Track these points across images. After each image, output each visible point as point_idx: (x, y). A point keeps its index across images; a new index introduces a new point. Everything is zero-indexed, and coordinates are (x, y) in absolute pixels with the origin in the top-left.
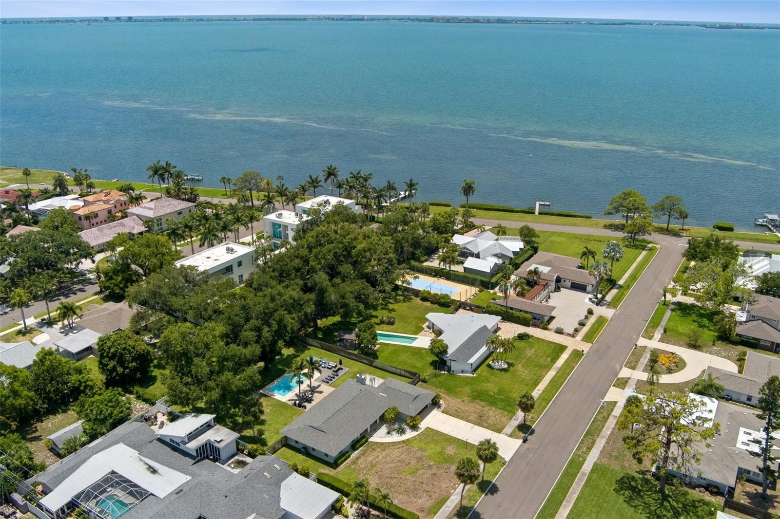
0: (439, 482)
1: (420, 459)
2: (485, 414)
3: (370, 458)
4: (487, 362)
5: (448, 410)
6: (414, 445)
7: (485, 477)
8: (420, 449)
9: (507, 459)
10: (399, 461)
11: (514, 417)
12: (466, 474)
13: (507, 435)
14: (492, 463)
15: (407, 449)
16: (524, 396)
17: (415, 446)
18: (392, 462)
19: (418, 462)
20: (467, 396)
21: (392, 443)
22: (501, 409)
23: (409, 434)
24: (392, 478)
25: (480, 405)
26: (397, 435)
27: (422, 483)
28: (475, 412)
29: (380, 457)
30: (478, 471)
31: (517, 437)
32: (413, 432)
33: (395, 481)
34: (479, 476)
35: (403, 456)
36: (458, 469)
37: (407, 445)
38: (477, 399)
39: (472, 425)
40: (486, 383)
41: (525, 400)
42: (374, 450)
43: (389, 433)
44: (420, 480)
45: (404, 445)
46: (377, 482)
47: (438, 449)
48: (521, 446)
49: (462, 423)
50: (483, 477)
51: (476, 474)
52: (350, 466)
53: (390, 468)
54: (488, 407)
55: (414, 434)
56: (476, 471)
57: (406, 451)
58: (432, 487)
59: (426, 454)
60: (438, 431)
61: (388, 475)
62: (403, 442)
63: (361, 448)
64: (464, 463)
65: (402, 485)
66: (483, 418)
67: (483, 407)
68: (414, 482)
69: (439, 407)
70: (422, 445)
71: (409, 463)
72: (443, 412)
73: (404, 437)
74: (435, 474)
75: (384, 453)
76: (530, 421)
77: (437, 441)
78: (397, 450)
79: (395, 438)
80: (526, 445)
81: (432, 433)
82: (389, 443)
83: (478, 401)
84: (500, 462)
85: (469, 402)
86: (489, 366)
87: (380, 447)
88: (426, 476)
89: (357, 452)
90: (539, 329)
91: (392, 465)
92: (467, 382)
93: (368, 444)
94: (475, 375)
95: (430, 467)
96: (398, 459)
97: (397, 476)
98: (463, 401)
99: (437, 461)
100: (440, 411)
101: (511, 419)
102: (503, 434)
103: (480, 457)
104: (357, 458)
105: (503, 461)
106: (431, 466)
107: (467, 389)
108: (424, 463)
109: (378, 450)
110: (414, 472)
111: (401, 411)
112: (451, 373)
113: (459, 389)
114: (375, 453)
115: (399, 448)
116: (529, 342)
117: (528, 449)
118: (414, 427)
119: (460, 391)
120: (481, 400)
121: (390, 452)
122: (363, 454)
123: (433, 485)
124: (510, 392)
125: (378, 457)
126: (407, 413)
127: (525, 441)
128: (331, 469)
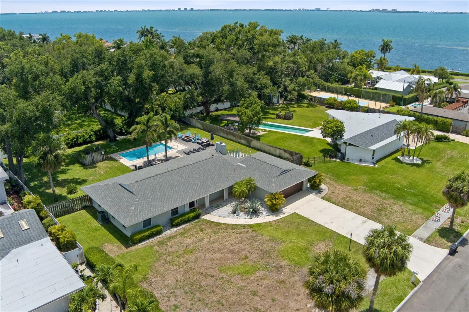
0: (286, 297)
1: (266, 254)
2: (386, 208)
3: (189, 241)
4: (394, 156)
5: (332, 196)
6: (264, 232)
7: (375, 302)
8: (273, 239)
9: (422, 277)
10: (232, 252)
11: (434, 217)
12: (328, 289)
13: (421, 239)
14: (393, 278)
15: (253, 236)
16: (458, 178)
17: (266, 234)
18: (220, 251)
19: (262, 258)
20: (362, 185)
21: (232, 225)
22: (411, 204)
23: (265, 218)
24: (206, 276)
25: (380, 197)
26: (246, 217)
27: (254, 293)
28: (371, 203)
29: (206, 241)
30: (360, 286)
31: (438, 245)
32: (271, 216)
33: (210, 281)
34: (360, 298)
35: (241, 245)
36: (312, 273)
37: (253, 231)
38: (376, 189)
39: (365, 218)
40: (392, 175)
41: (458, 184)
42: (202, 230)
43: (234, 212)
44: (253, 287)
45: (250, 230)
46: (179, 277)
47: (302, 244)
48: (446, 259)
49: (350, 214)
50: (372, 302)
51: (354, 295)
52: (152, 247)
53: (213, 259)
54: (392, 200)
55: (272, 218)
56: (354, 286)
57: (249, 239)
58: (270, 303)
59: (280, 248)
60: (309, 220)
61: (202, 270)
62: (251, 226)
63: (184, 226)
64: (326, 262)
65: (217, 290)
66: (382, 213)
67: (384, 198)
68: (242, 288)
69: (320, 191)
70: (278, 234)
71: (246, 257)
72: (323, 198)
73: (255, 221)
74: (283, 282)
75: (214, 237)
76: (460, 225)
77: (303, 232)
78: (235, 235)
79: (243, 219)
80: (456, 259)
81: (298, 220)
82: (228, 225)
83: (378, 192)
84: (408, 280)
85: (365, 191)
86: (397, 160)
87: (212, 228)
88: (265, 282)
89: (175, 229)
90: (461, 136)
91: (217, 255)
92: (364, 171)
93: (198, 222)
94: (376, 166)
95: (279, 268)
96: (231, 248)
97: (216, 273)
98: (356, 190)
99: (294, 260)
100: (319, 197)
101: (428, 218)
102: (414, 236)
103: (370, 259)
104: (170, 238)
105: (413, 279)
106: (281, 267)
107: (364, 178)
108: (271, 261)
109: (209, 231)
110: (247, 273)
111: (259, 185)
112: (345, 161)
113: (353, 177)
114: (201, 234)
115: (241, 233)
116: (450, 144)
117: (460, 266)
118: (274, 209)
119: (353, 179)
120: (382, 191)
121: (223, 238)
122: (182, 234)
123: (274, 300)
124: (426, 187)
125: (201, 240)
126: (266, 189)
127: (453, 252)
128: (123, 247)
